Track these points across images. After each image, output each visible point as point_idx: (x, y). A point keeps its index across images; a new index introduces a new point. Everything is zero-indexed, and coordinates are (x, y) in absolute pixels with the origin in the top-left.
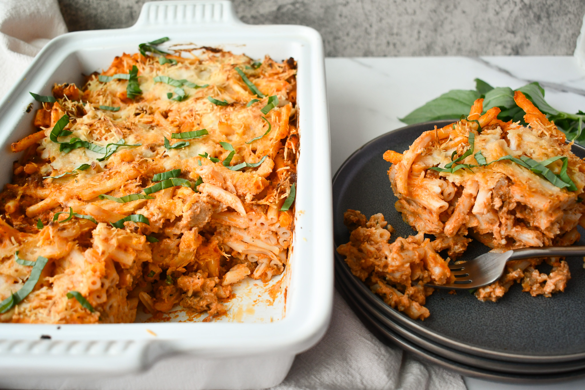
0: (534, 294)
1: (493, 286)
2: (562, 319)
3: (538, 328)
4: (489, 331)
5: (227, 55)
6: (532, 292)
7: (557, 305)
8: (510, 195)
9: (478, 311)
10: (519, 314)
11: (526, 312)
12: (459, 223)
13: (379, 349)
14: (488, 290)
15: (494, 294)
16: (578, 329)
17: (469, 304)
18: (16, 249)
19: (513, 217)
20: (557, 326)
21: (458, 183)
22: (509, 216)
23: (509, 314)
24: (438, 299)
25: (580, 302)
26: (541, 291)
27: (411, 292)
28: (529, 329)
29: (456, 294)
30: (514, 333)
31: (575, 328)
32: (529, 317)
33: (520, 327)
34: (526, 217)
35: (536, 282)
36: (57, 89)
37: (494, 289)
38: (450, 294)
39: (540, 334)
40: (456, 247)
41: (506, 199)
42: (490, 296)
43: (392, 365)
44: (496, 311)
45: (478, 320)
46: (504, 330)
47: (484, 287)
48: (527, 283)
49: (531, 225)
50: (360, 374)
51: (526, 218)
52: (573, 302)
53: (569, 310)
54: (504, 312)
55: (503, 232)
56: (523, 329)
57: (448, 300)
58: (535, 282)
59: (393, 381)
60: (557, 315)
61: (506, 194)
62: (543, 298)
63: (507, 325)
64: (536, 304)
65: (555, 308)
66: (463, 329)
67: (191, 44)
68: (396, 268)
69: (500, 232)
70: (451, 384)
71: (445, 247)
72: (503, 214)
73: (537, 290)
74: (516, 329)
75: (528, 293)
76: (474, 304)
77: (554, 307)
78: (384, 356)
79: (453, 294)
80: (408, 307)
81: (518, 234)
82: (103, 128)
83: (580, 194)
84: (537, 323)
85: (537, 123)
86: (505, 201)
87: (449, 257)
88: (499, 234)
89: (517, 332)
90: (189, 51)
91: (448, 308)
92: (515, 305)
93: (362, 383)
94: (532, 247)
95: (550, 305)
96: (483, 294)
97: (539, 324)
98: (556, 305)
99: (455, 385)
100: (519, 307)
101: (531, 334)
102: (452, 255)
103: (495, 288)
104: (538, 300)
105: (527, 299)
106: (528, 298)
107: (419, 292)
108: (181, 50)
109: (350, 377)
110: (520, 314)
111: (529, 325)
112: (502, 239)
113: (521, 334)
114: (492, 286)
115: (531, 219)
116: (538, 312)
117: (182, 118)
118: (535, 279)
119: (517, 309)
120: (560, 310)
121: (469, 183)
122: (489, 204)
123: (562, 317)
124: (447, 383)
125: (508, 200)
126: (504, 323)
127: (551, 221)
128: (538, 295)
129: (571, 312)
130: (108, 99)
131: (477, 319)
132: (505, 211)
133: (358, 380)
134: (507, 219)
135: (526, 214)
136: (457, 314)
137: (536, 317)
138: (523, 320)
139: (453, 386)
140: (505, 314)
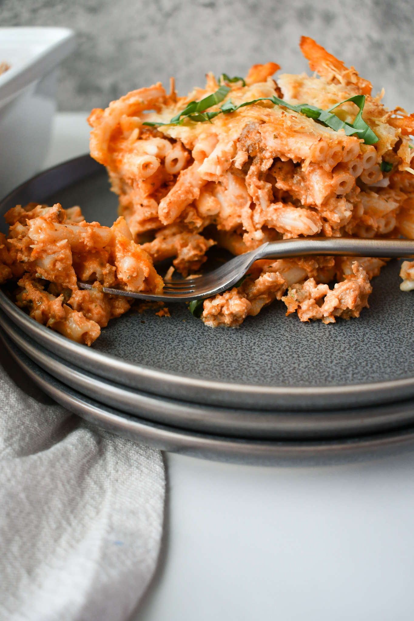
0: (305, 318)
1: (227, 296)
2: (346, 353)
3: (299, 365)
4: (207, 366)
6: (302, 314)
7: (344, 334)
8: (261, 145)
9: (199, 338)
10: (271, 345)
11: (284, 343)
12: (180, 197)
13: (7, 397)
14: (218, 301)
15: (228, 309)
16: (372, 367)
17: (186, 330)
19: (269, 185)
20: (335, 362)
21: (186, 139)
22: (262, 183)
23: (251, 344)
24: (134, 322)
25: (385, 332)
26: (317, 312)
27: (77, 299)
28: (282, 365)
29: (169, 315)
30: (251, 369)
31: (367, 365)
32: (287, 348)
33: (266, 362)
34: (294, 188)
35: (309, 297)
37: (227, 300)
38: (158, 316)
39: (300, 373)
40: (185, 250)
41: (256, 152)
42: (221, 314)
43: (23, 424)
44: (231, 339)
45: (193, 350)
46: (235, 365)
47: (212, 297)
48: (292, 297)
49: (303, 202)
51: (292, 190)
52: (372, 331)
53: (363, 341)
54: (244, 342)
55: (258, 218)
56: (269, 365)
57: (152, 323)
58: (306, 297)
59: (14, 450)
60: (340, 347)
61: (255, 144)
62: (321, 325)
63: (242, 358)
64: (305, 332)
65: (339, 338)
66: (159, 362)
68: (42, 245)
69: (252, 217)
70: (137, 468)
71: (167, 251)
72: (252, 180)
73: (308, 310)
74: (257, 364)
75: (295, 315)
76: (194, 330)
77: (336, 337)
78: (12, 407)
79: (163, 316)
80: (61, 318)
81: (278, 216)
83: (386, 153)
84: (299, 357)
85: (326, 67)
86: (254, 157)
87: (174, 267)
88: (250, 221)
89: (257, 368)
91: (146, 333)
92: (268, 332)
94: (301, 236)
95: (330, 335)
96: (209, 309)
97: (301, 359)
98: (342, 334)
99: (145, 470)
100: (275, 336)
101: (283, 372)
102: (179, 264)
103: (231, 298)
104: (311, 328)
105: (292, 325)
106: (294, 325)
107: (92, 301)
110: (273, 344)
111: (283, 360)
112: (256, 230)
113: (265, 371)
114: (224, 295)
115: (302, 192)
116: (305, 343)
118: (306, 292)
119: (270, 338)
120: (347, 341)
121: (202, 136)
122: (227, 161)
123: (347, 351)
124: (131, 466)
125: (259, 155)
126: (239, 355)
127: (331, 186)
128: (312, 321)
129: (366, 344)
131: (191, 348)
132: (253, 172)
134: (259, 188)
135: (293, 184)
136: (158, 342)
137: (300, 350)
138: (276, 353)
139: (142, 471)
140: (244, 344)
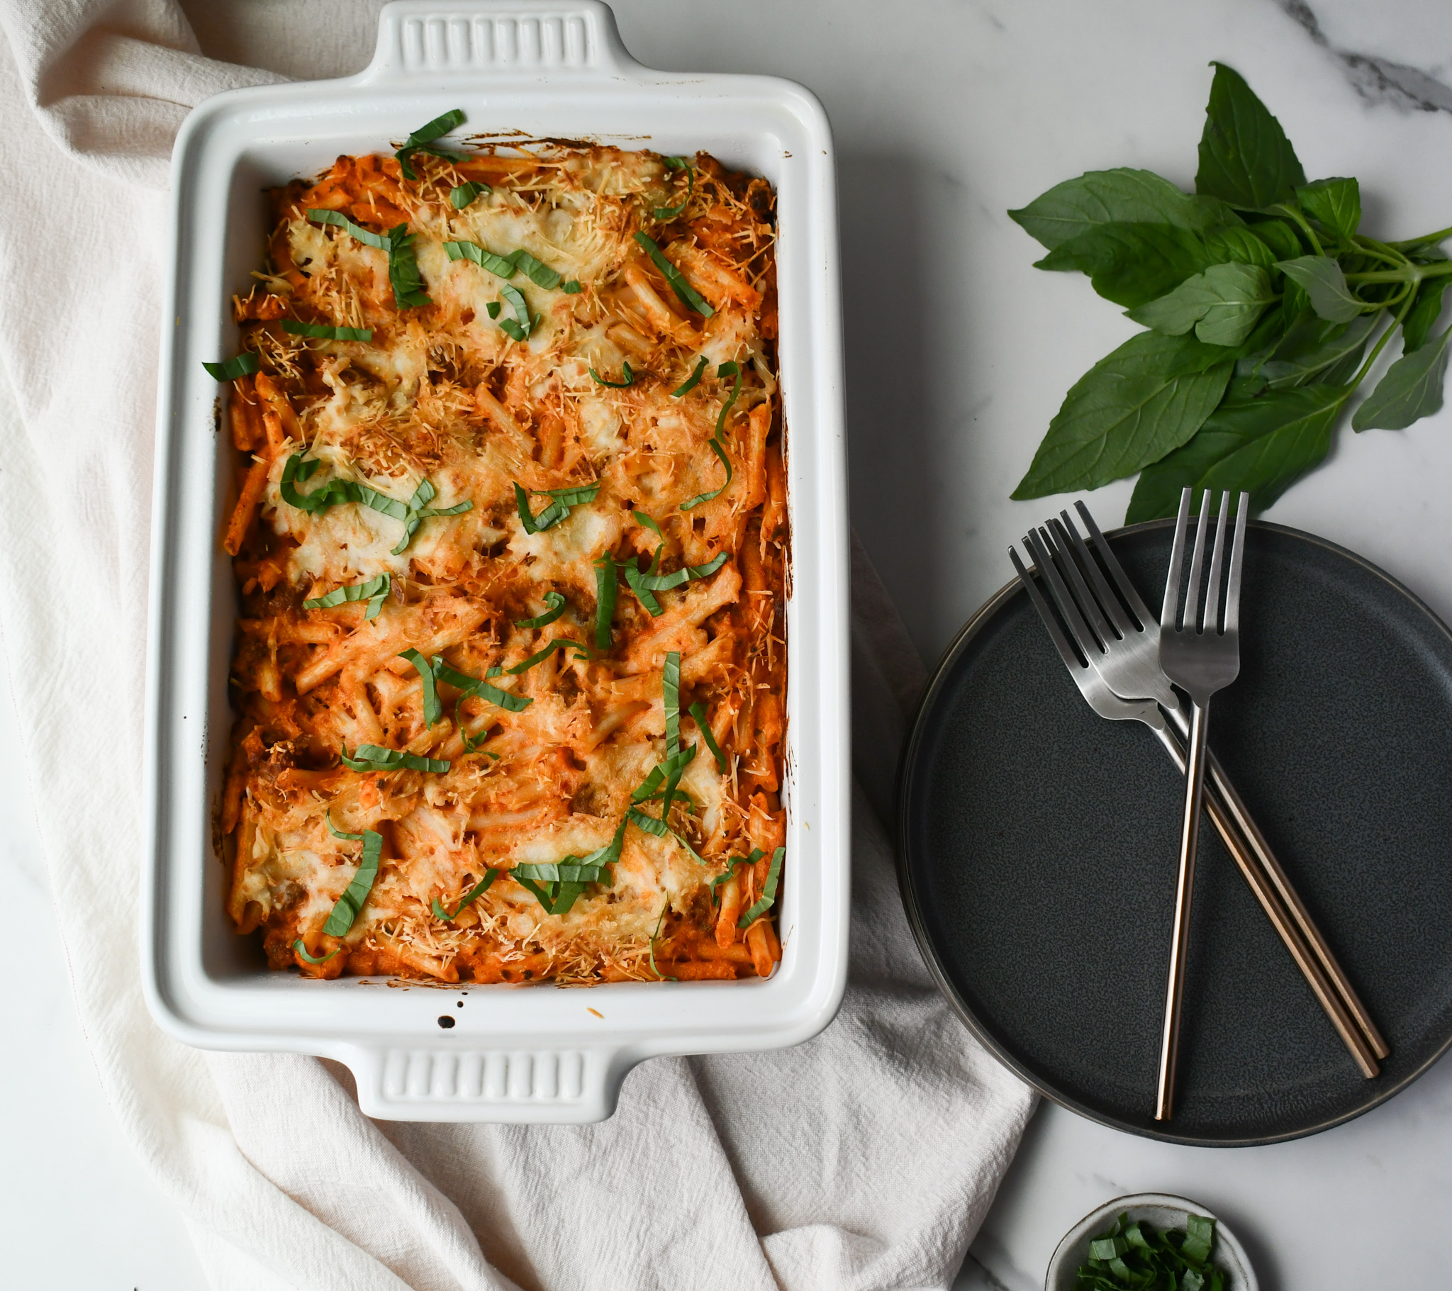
5: (606, 157)
18: (325, 807)
36: (243, 316)
50: (886, 949)
67: (518, 133)
82: (382, 454)
90: (514, 145)
93: (888, 964)
108: (494, 144)
109: (871, 950)
117: (538, 406)
130: (351, 298)
133: (883, 958)
